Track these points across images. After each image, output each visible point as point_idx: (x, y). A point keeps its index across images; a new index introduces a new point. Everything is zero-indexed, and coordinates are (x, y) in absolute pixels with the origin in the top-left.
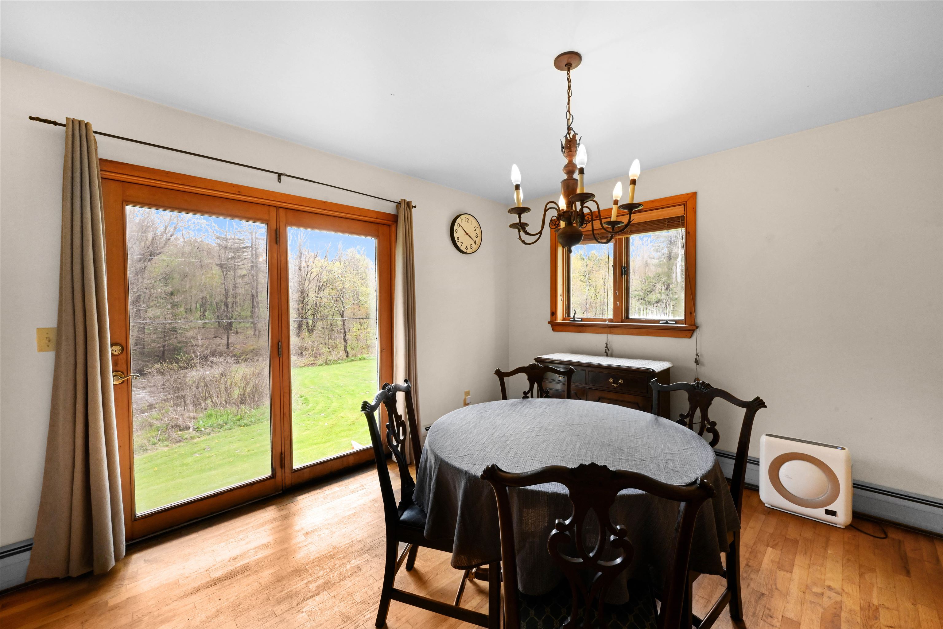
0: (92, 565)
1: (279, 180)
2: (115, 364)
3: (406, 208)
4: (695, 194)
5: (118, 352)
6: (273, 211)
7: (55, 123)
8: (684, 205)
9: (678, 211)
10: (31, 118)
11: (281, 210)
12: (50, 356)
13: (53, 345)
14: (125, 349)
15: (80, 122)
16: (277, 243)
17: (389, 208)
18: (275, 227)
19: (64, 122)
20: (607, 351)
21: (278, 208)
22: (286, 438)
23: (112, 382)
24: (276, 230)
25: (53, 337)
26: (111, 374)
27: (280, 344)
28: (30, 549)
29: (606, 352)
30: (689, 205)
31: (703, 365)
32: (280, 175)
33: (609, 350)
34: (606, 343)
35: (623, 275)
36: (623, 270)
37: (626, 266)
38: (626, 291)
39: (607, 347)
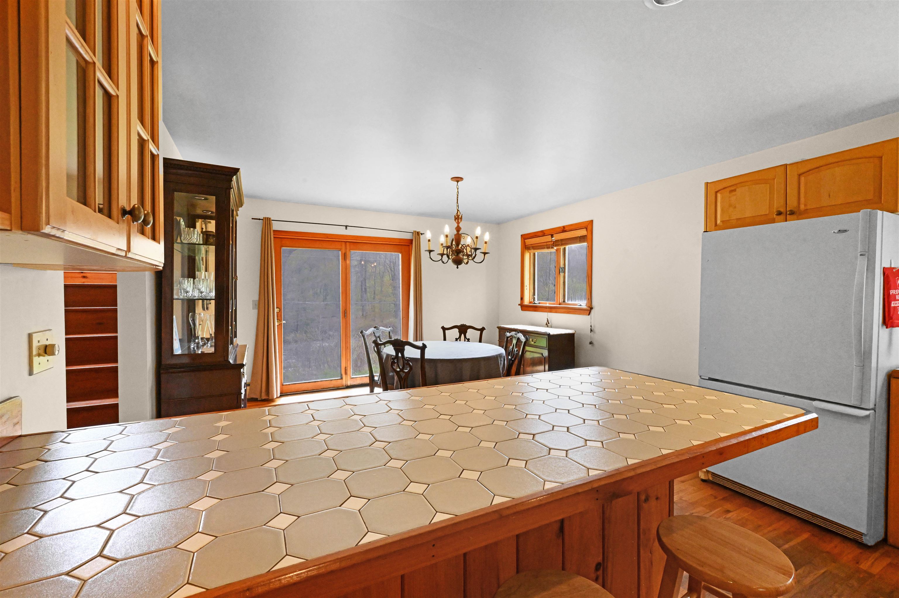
0: (269, 397)
1: (346, 228)
2: (277, 317)
3: (416, 236)
4: (592, 221)
5: (278, 311)
6: (343, 244)
7: (259, 219)
8: (586, 228)
9: (583, 232)
10: (252, 219)
11: (347, 243)
12: (256, 311)
13: (257, 307)
14: (280, 310)
15: (267, 218)
16: (345, 260)
17: (408, 236)
18: (344, 252)
19: (262, 219)
20: (548, 324)
21: (346, 242)
22: (348, 360)
23: (276, 324)
24: (345, 253)
25: (257, 303)
26: (276, 320)
27: (346, 311)
28: (249, 386)
29: (546, 324)
30: (589, 228)
31: (595, 333)
32: (346, 227)
33: (549, 323)
34: (547, 319)
35: (561, 273)
36: (561, 270)
37: (563, 266)
38: (563, 284)
39: (548, 321)
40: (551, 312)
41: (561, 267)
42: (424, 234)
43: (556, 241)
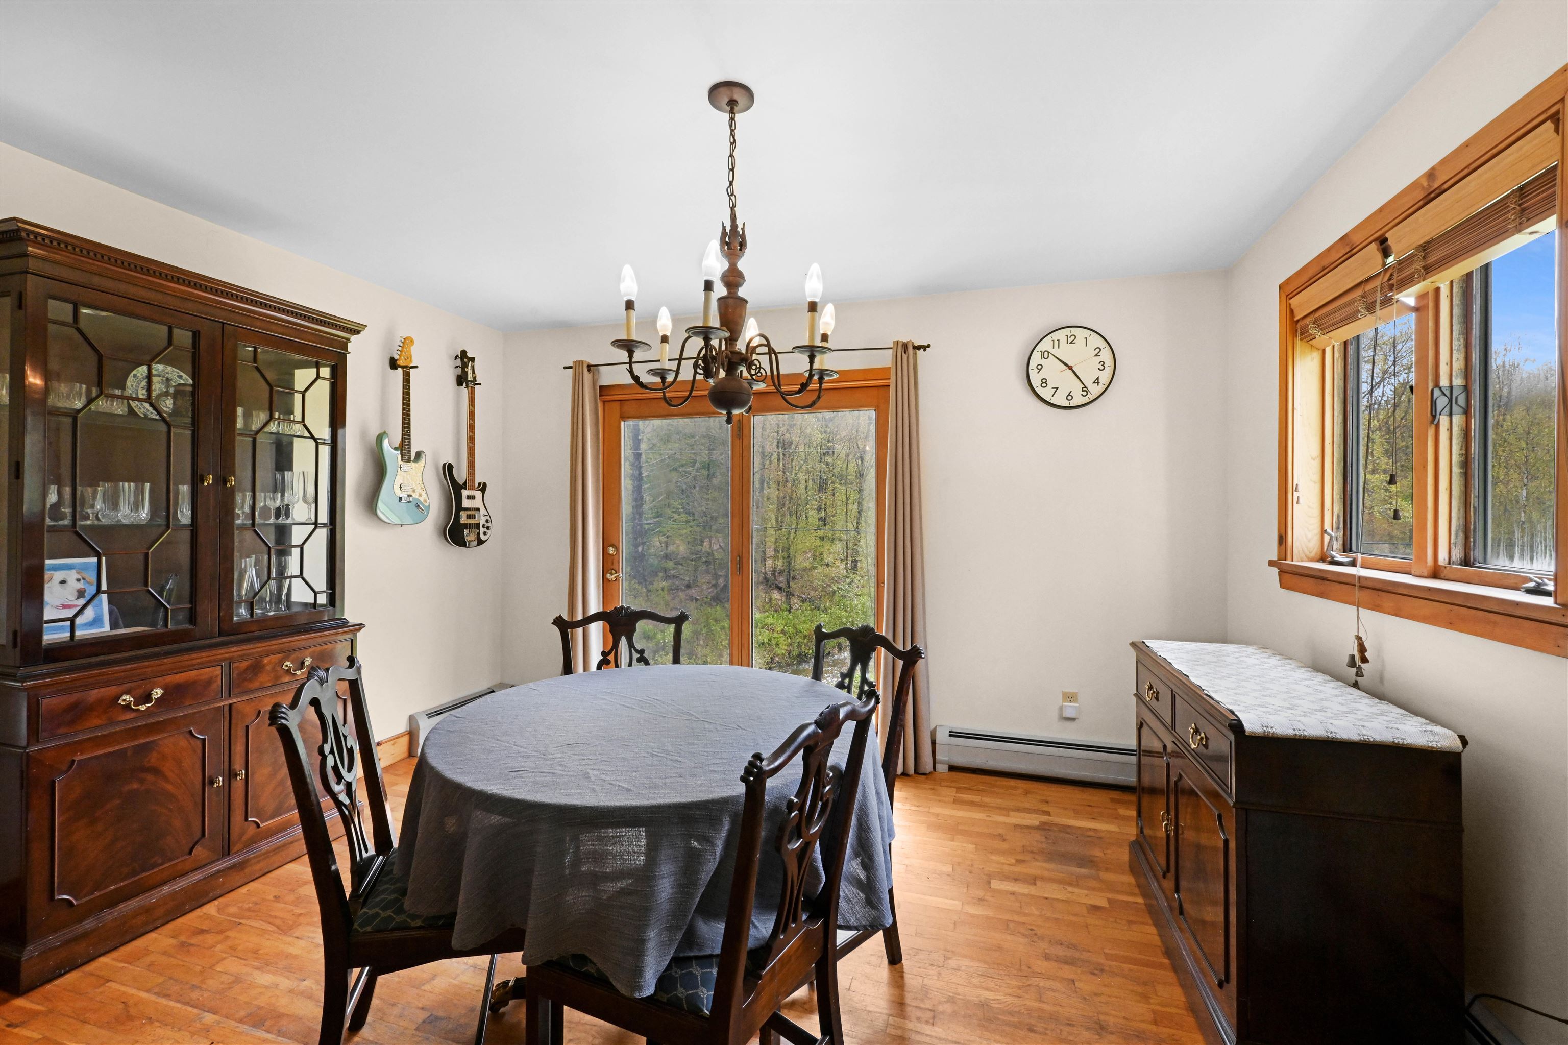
2: (609, 563)
5: (614, 553)
14: (617, 550)
16: (740, 438)
18: (738, 419)
24: (739, 422)
34: (1359, 638)
35: (1444, 420)
36: (1442, 402)
37: (1458, 382)
38: (1456, 470)
39: (1362, 649)
40: (1376, 607)
41: (1444, 382)
42: (929, 346)
43: (1400, 263)
